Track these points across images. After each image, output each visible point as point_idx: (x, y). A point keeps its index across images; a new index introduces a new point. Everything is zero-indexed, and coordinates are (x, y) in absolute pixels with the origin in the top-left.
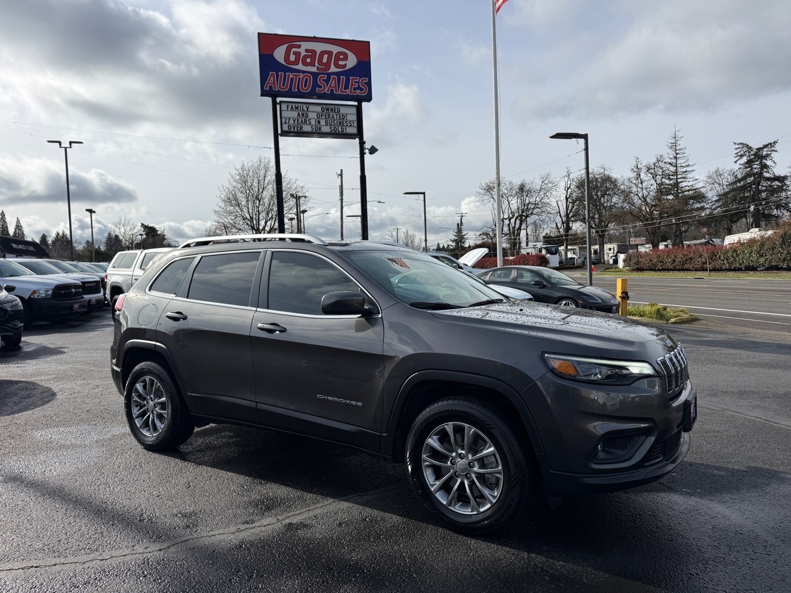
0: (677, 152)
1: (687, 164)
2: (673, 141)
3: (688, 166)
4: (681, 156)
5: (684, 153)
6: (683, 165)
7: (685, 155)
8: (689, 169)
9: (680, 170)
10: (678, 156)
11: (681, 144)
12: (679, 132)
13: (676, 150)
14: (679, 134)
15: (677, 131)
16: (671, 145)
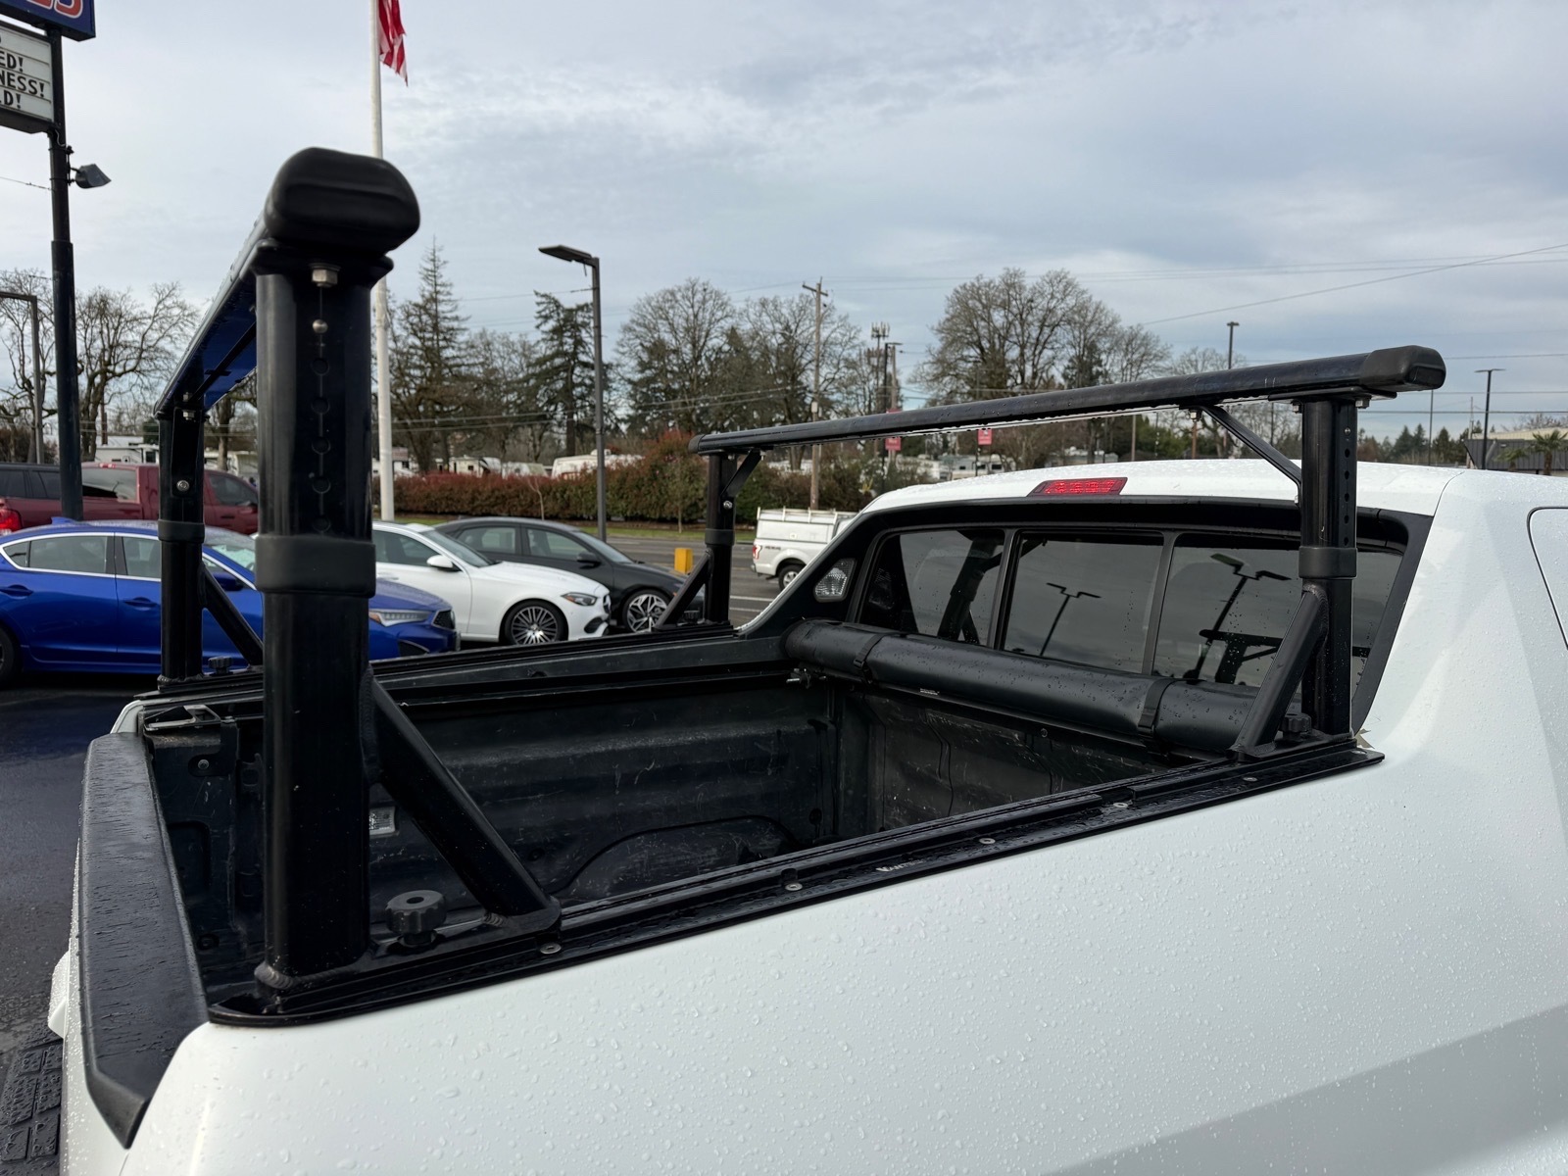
0: (438, 288)
1: (454, 314)
2: (430, 266)
3: (456, 318)
4: (445, 298)
5: (449, 293)
6: (449, 315)
7: (452, 298)
8: (455, 324)
9: (444, 324)
10: (440, 297)
11: (446, 275)
12: (440, 250)
13: (436, 285)
14: (441, 256)
15: (437, 249)
16: (425, 273)
